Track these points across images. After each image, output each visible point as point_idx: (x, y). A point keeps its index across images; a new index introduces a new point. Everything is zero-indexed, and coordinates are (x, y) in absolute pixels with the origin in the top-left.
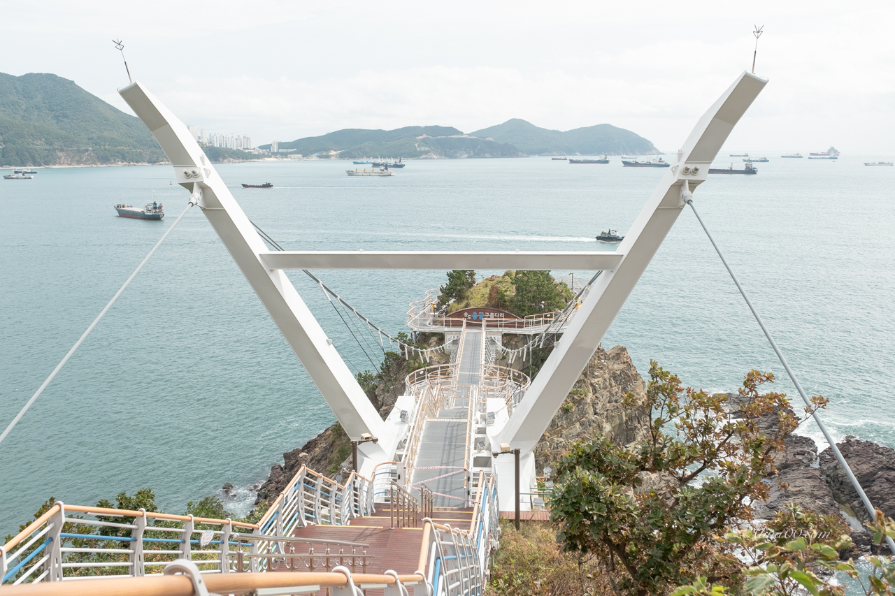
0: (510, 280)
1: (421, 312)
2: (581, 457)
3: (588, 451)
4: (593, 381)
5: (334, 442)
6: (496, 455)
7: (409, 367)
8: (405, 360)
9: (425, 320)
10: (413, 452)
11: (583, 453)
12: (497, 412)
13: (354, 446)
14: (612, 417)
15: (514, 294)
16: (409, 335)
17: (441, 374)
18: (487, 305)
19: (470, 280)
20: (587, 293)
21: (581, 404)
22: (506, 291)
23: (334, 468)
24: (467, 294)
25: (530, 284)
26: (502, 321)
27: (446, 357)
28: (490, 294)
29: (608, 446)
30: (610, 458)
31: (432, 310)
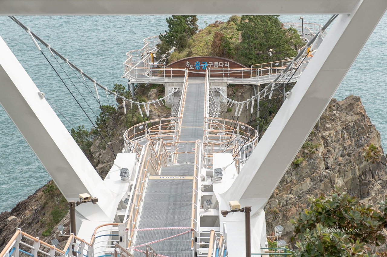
0: (236, 27)
1: (139, 62)
2: (320, 213)
3: (328, 207)
4: (324, 134)
5: (46, 204)
6: (225, 213)
7: (127, 122)
8: (122, 114)
9: (143, 71)
10: (136, 213)
11: (323, 209)
12: (225, 168)
13: (72, 207)
14: (345, 171)
15: (240, 41)
16: (127, 88)
17: (162, 129)
18: (211, 54)
19: (192, 27)
20: (321, 41)
21: (311, 158)
22: (231, 38)
23: (47, 231)
24: (189, 42)
25: (257, 30)
26: (227, 71)
27: (167, 110)
28: (214, 42)
29: (349, 202)
30: (351, 214)
31: (151, 59)
